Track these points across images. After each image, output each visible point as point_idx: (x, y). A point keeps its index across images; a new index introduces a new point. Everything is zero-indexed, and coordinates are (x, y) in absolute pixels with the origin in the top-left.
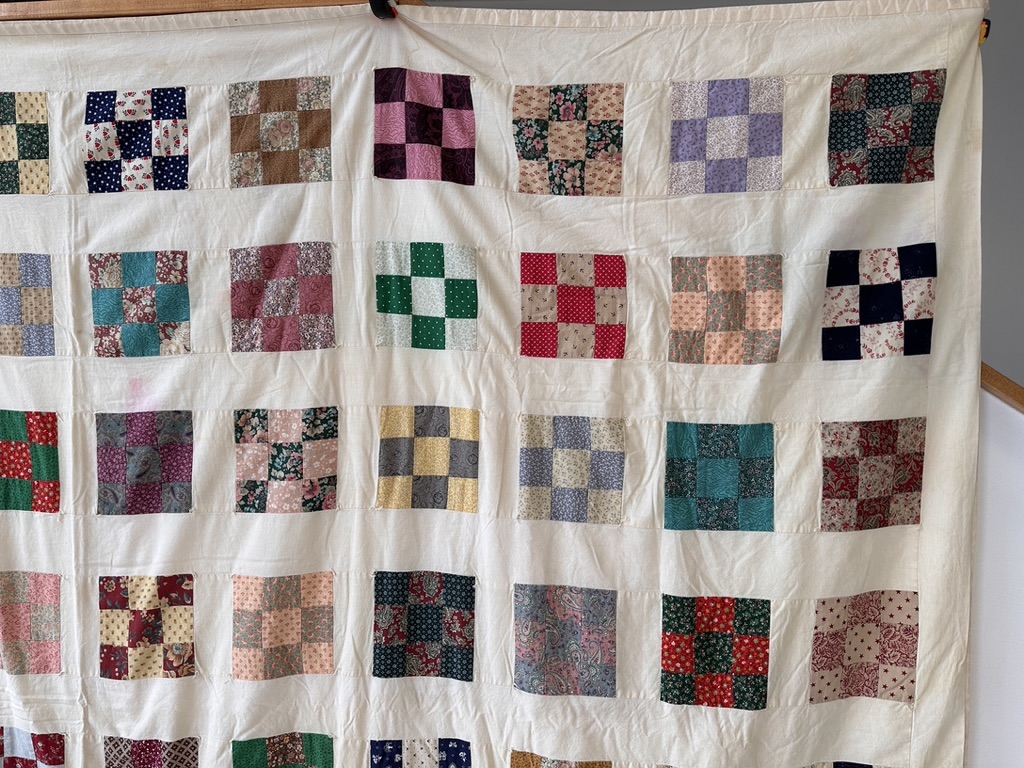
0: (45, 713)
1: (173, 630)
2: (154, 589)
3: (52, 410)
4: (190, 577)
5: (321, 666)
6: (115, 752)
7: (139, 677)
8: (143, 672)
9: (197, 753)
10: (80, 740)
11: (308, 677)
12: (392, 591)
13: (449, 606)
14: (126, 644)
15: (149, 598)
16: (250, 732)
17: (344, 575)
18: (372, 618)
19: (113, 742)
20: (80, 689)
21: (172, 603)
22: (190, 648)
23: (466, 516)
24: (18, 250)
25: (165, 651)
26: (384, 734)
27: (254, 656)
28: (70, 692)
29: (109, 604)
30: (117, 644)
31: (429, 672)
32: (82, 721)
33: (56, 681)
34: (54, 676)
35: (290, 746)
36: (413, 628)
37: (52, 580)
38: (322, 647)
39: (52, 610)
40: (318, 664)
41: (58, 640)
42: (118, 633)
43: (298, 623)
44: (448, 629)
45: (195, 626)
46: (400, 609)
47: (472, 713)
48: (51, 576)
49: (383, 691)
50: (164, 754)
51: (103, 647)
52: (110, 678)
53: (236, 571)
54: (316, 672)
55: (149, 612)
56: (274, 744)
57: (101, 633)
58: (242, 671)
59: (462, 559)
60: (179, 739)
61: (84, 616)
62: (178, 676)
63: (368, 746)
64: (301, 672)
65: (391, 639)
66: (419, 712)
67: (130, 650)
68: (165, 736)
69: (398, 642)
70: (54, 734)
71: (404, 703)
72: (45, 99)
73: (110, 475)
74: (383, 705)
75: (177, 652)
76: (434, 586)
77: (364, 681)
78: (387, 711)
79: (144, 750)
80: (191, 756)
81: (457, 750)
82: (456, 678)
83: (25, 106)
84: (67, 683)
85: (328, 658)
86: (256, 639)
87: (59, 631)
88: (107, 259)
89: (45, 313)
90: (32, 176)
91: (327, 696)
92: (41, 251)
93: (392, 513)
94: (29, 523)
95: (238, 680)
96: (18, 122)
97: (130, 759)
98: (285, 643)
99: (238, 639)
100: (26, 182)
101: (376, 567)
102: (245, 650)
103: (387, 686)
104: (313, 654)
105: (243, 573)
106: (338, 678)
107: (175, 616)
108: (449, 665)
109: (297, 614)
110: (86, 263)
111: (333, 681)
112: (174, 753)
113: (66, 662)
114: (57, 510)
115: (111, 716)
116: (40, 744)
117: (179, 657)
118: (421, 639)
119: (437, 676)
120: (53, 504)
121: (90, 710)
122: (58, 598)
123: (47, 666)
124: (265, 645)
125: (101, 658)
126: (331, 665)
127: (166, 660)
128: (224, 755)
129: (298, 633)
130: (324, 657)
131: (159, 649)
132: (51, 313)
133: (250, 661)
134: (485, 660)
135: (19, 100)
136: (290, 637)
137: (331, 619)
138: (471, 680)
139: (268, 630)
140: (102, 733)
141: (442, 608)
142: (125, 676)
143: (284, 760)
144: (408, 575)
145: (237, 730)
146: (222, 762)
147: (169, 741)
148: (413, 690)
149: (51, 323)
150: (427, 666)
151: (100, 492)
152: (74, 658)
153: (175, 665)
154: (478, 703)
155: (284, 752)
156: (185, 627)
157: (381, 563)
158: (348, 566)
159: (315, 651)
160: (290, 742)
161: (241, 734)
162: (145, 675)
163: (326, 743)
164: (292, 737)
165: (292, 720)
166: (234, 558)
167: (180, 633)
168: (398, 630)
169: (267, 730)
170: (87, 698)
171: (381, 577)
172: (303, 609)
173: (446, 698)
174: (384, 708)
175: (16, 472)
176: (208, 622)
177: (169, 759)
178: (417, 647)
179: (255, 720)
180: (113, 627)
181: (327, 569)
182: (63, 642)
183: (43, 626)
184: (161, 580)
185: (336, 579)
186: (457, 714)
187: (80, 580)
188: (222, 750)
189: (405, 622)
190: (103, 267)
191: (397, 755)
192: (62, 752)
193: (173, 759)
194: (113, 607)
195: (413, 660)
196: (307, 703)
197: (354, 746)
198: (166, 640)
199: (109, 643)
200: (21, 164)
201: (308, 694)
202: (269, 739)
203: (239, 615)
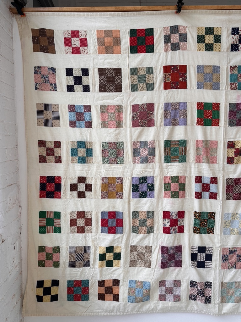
0: (214, 172)
3: (219, 102)
14: (234, 156)
19: (229, 179)
20: (222, 167)
24: (212, 65)
28: (219, 168)
29: (230, 147)
30: (231, 156)
32: (222, 174)
33: (216, 166)
34: (215, 164)
37: (216, 142)
39: (216, 149)
41: (216, 156)
51: (227, 157)
52: (229, 164)
57: (227, 154)
61: (224, 150)
70: (216, 177)
72: (221, 29)
73: (232, 117)
79: (237, 180)
83: (216, 30)
84: (219, 166)
87: (217, 154)
88: (235, 67)
89: (218, 80)
90: (217, 47)
92: (218, 65)
94: (211, 129)
96: (215, 34)
100: (215, 49)
110: (229, 68)
113: (218, 161)
114: (218, 126)
115: (228, 173)
120: (218, 124)
121: (224, 172)
122: (217, 146)
123: (214, 162)
125: (227, 160)
132: (220, 79)
135: (215, 29)
140: (226, 177)
142: (234, 163)
149: (220, 82)
151: (229, 121)
152: (221, 160)
162: (238, 163)
175: (208, 117)
180: (230, 153)
182: (218, 156)
187: (224, 141)
190: (234, 69)
192: (217, 182)
199: (229, 156)
200: (214, 44)
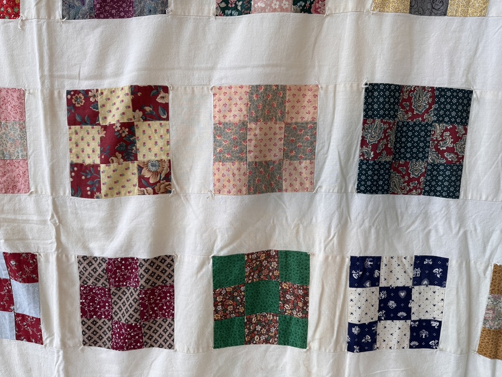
0: (16, 233)
1: (148, 146)
2: (128, 100)
4: (166, 89)
5: (301, 184)
6: (90, 270)
7: (112, 196)
8: (117, 189)
9: (173, 271)
10: (53, 259)
11: (286, 196)
12: (384, 103)
13: (440, 122)
14: (98, 161)
15: (122, 109)
16: (231, 247)
17: (331, 88)
18: (359, 133)
19: (86, 261)
20: (51, 208)
21: (147, 117)
22: (166, 165)
23: (471, 22)
25: (140, 168)
26: (365, 251)
27: (239, 169)
28: (40, 212)
29: (78, 119)
30: (88, 162)
31: (411, 190)
32: (54, 240)
33: (26, 201)
34: (23, 196)
35: (265, 263)
36: (398, 145)
37: (15, 95)
38: (303, 165)
39: (17, 127)
40: (298, 182)
41: (25, 159)
42: (88, 150)
43: (280, 139)
44: (436, 147)
45: (172, 143)
46: (390, 124)
47: (455, 231)
48: (14, 90)
49: (367, 207)
50: (141, 271)
51: (73, 165)
52: (82, 196)
53: (215, 83)
54: (296, 190)
55: (123, 125)
56: (252, 260)
57: (71, 151)
58: (224, 186)
59: (460, 71)
60: (157, 256)
61: (52, 133)
62: (155, 193)
63: (347, 262)
64: (280, 190)
65: (380, 154)
66: (398, 230)
67: (103, 167)
68: (142, 253)
69: (386, 158)
70: (27, 254)
71: (386, 220)
74: (367, 221)
75: (154, 169)
76: (424, 102)
77: (347, 199)
78: (370, 227)
79: (119, 268)
80: (167, 273)
81: (432, 267)
82: (441, 195)
84: (37, 203)
85: (309, 176)
86: (241, 152)
87: (26, 150)
91: (306, 214)
93: (389, 18)
95: (220, 196)
97: (106, 276)
98: (268, 159)
99: (220, 152)
101: (366, 79)
102: (228, 165)
103: (372, 203)
104: (293, 172)
105: (225, 83)
106: (318, 197)
107: (150, 132)
108: (434, 183)
109: (280, 128)
111: (312, 199)
112: (152, 269)
113: (35, 182)
114: (17, 15)
115: (83, 236)
116: (13, 263)
117: (156, 173)
118: (405, 158)
119: (419, 194)
120: (12, 8)
121: (62, 230)
122: (23, 114)
123: (15, 187)
124: (250, 157)
125: (72, 177)
126: (312, 183)
127: (141, 178)
128: (204, 270)
129: (280, 149)
130: (304, 175)
131: (133, 167)
133: (234, 175)
134: (474, 177)
136: (272, 153)
137: (314, 135)
138: (458, 197)
139: (253, 142)
140: (75, 253)
141: (431, 125)
142: (98, 194)
143: (259, 276)
144: (399, 88)
145: (219, 244)
146: (202, 277)
147: (146, 257)
148: (394, 207)
150: (408, 185)
152: (43, 177)
153: (151, 181)
154: (461, 220)
155: (259, 269)
156: (161, 143)
157: (373, 73)
158: (336, 77)
159: (295, 169)
160: (265, 259)
161: (222, 249)
162: (118, 193)
163: (303, 260)
164: (268, 253)
165: (268, 238)
166: (213, 68)
167: (156, 149)
168: (386, 145)
169: (246, 247)
170: (59, 218)
171: (372, 90)
172: (287, 124)
173: (426, 217)
174: (367, 224)
176: (185, 139)
177: (146, 276)
178: (400, 165)
179: (236, 235)
180: (83, 144)
181: (312, 82)
182: (31, 161)
183: (9, 145)
184: (135, 90)
185: (321, 93)
186: (437, 231)
187: (46, 92)
188: (202, 265)
189: (392, 138)
191: (376, 271)
192: (35, 270)
193: (151, 275)
194: (83, 123)
195: (396, 178)
196: (284, 222)
197: (334, 261)
198: (140, 157)
199: (80, 161)
201: (285, 212)
202: (248, 255)
203: (219, 129)
